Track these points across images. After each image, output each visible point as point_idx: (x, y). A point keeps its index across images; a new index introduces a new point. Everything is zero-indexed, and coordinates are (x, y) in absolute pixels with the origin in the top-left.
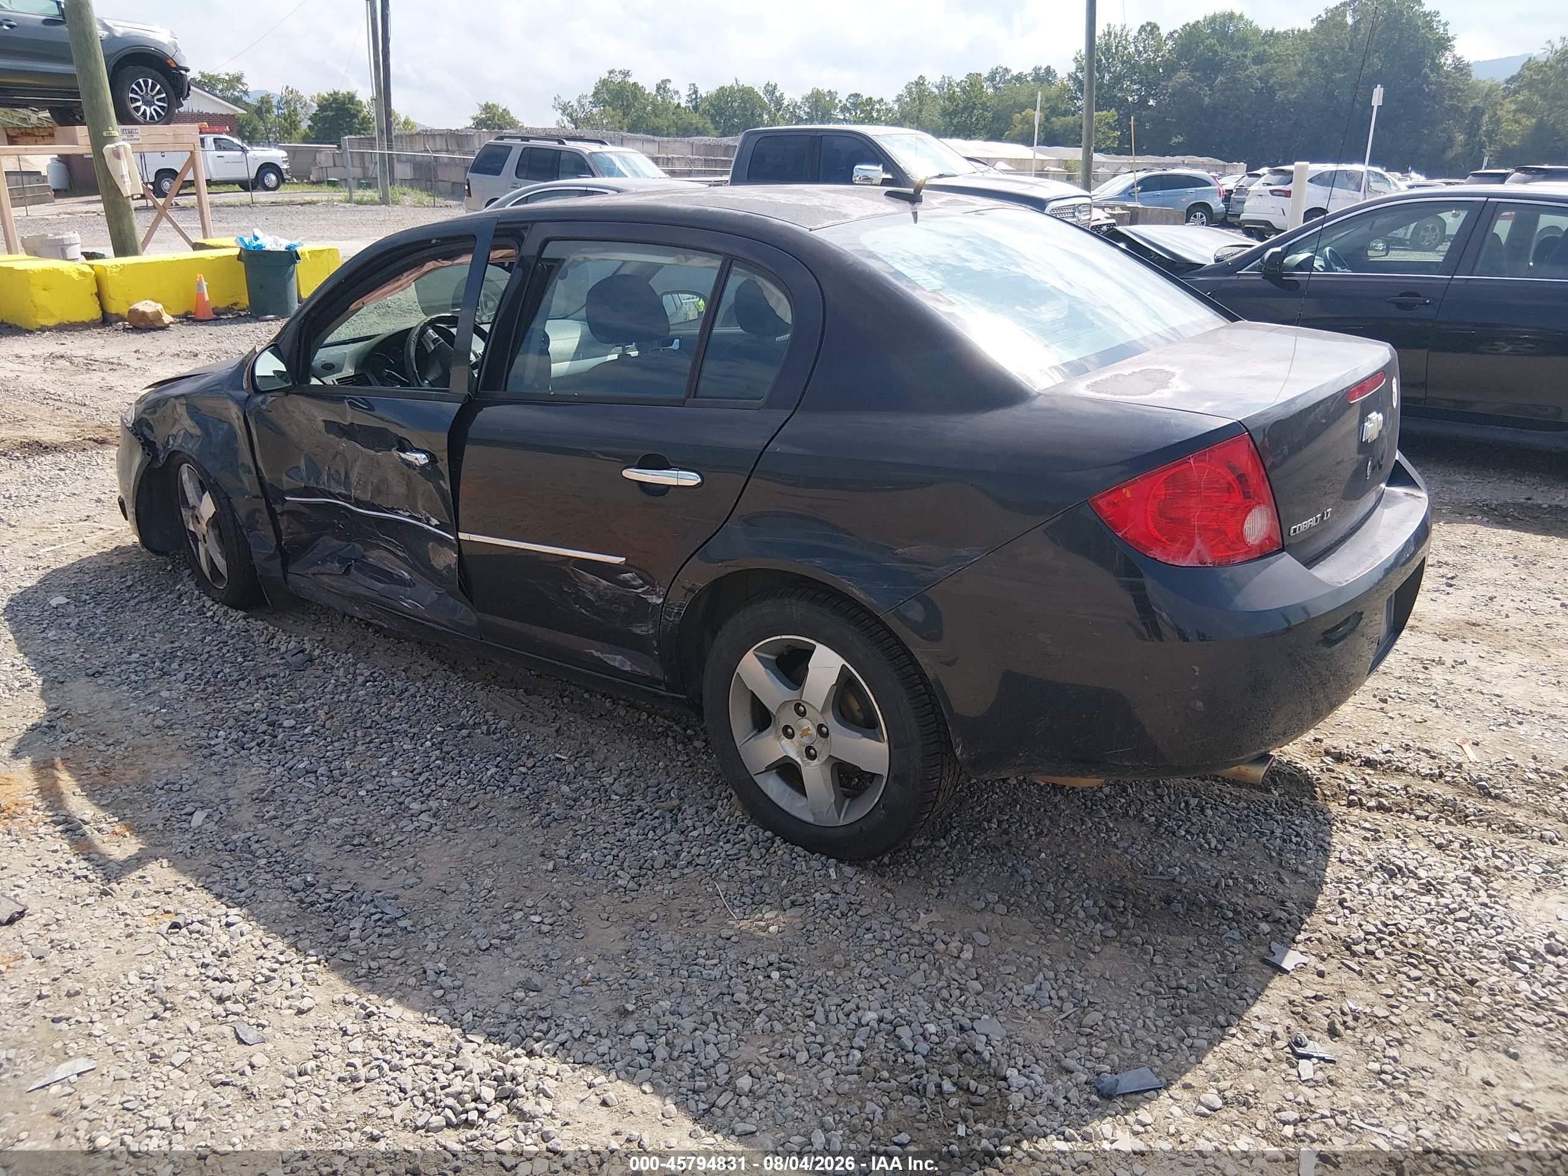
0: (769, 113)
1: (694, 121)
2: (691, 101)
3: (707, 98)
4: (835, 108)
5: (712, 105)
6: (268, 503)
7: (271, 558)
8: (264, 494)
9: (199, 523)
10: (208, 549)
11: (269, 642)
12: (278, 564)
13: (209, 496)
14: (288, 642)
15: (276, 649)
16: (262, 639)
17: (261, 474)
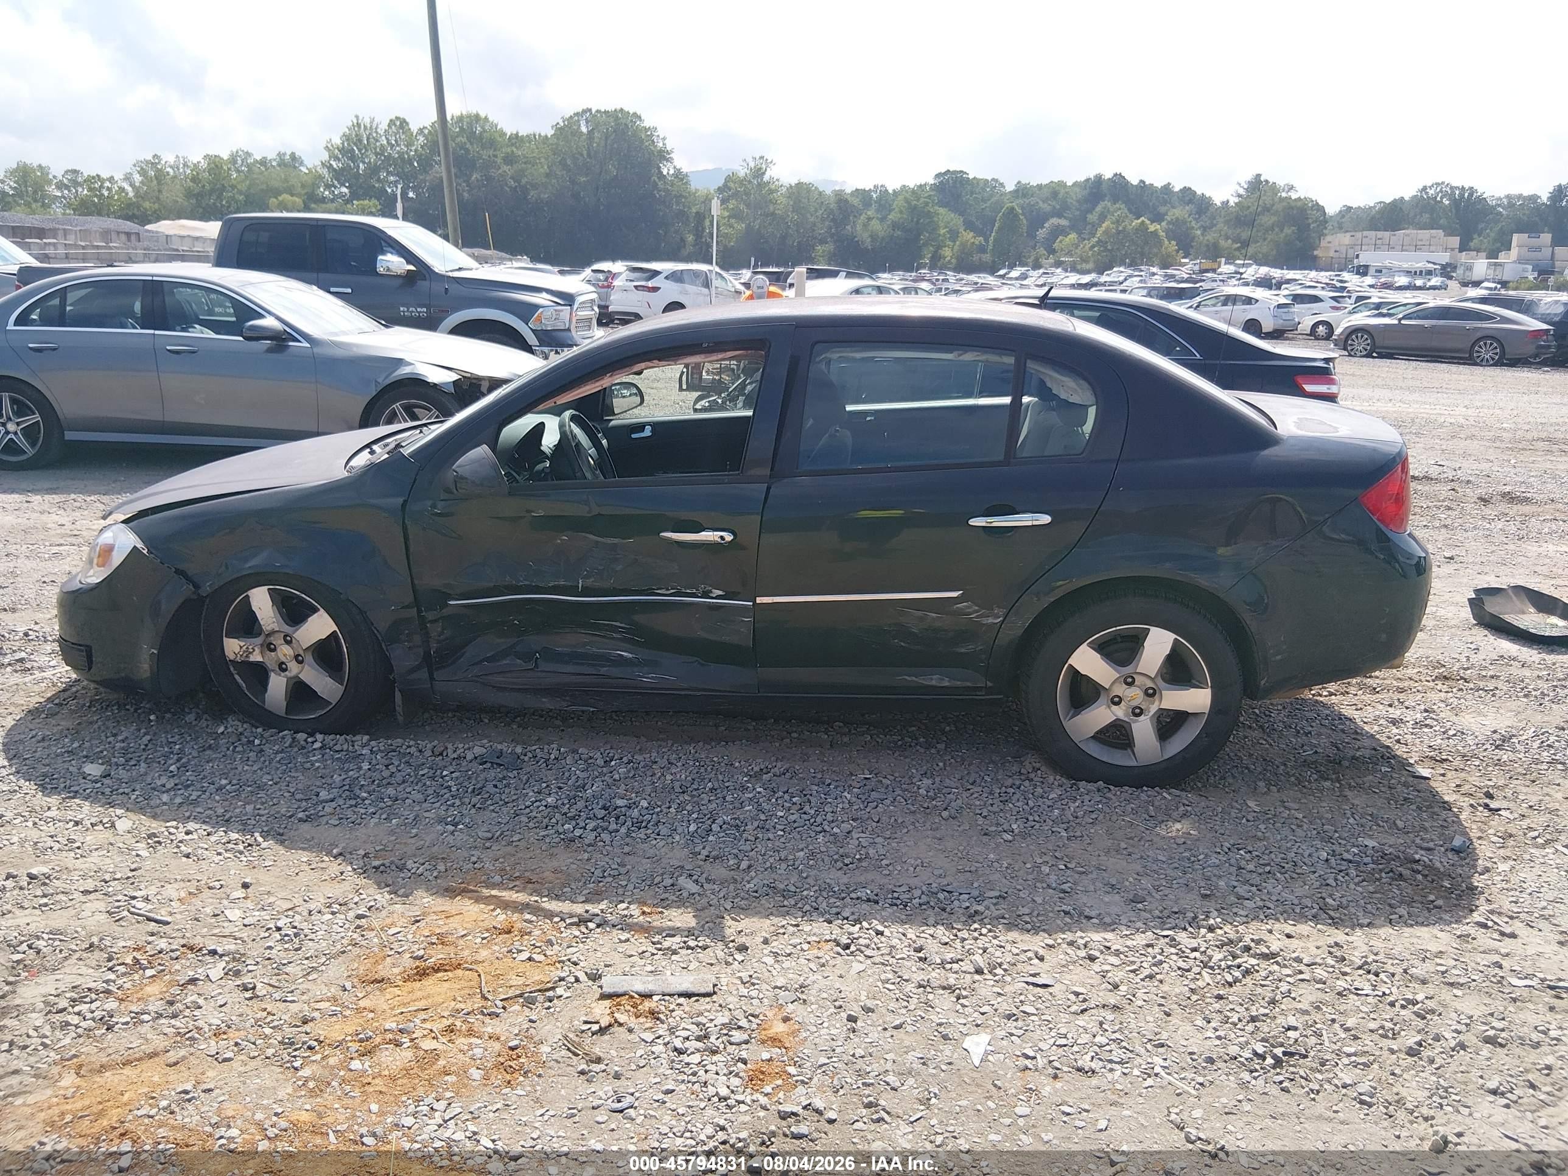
4: (50, 184)
6: (419, 611)
7: (417, 668)
8: (417, 603)
9: (274, 650)
10: (297, 677)
11: (441, 754)
12: (423, 674)
13: (326, 615)
14: (469, 749)
15: (459, 758)
16: (428, 753)
17: (416, 582)
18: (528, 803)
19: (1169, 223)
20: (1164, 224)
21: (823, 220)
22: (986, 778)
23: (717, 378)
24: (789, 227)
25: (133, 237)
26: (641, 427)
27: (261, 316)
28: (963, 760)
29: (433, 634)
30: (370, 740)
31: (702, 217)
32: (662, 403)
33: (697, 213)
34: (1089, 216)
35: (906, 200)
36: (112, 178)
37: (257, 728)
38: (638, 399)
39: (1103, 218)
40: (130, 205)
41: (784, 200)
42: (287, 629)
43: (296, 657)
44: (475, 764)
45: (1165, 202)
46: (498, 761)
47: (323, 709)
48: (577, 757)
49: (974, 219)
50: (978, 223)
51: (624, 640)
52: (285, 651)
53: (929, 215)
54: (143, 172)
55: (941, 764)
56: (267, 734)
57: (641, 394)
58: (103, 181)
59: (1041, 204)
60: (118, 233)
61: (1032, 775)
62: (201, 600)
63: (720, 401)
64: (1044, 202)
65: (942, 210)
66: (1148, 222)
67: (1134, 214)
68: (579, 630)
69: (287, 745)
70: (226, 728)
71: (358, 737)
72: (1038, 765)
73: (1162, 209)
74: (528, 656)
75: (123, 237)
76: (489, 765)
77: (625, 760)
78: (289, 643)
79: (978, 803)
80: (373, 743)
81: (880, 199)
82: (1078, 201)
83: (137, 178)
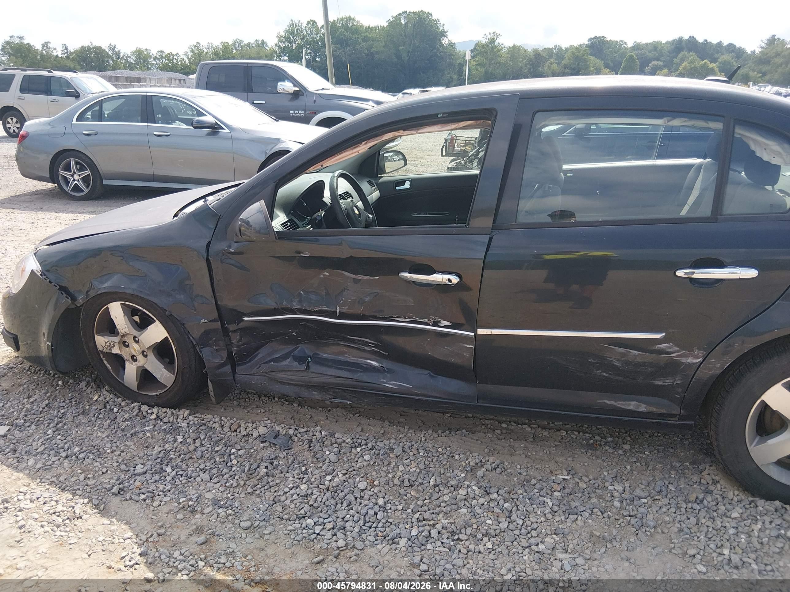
0: (113, 60)
1: (68, 65)
2: (65, 54)
3: (74, 52)
4: (151, 58)
5: (78, 56)
6: (223, 324)
7: (223, 365)
8: (221, 318)
9: (128, 346)
10: (143, 366)
11: (236, 431)
12: (228, 368)
13: (160, 325)
14: (256, 428)
15: (248, 435)
16: (226, 429)
17: (219, 303)
18: (287, 490)
19: (720, 63)
20: (717, 63)
21: (526, 65)
22: (670, 487)
23: (463, 149)
24: (508, 69)
25: (182, 82)
26: (402, 182)
27: (204, 115)
28: (647, 465)
29: (234, 341)
30: (190, 415)
31: (462, 65)
32: (432, 164)
33: (460, 63)
34: (675, 60)
35: (573, 53)
36: (178, 54)
37: (119, 397)
38: (403, 162)
39: (682, 60)
40: (187, 67)
41: (506, 55)
42: (135, 333)
43: (143, 352)
44: (257, 442)
45: (718, 52)
46: (274, 441)
47: (162, 389)
48: (333, 440)
49: (609, 62)
50: (612, 65)
51: (373, 352)
52: (135, 348)
53: (585, 61)
54: (192, 51)
55: (628, 467)
56: (123, 404)
57: (405, 159)
58: (173, 55)
59: (647, 53)
60: (175, 79)
61: (712, 488)
62: (78, 309)
63: (463, 162)
64: (649, 52)
65: (592, 58)
66: (709, 63)
67: (700, 58)
68: (339, 342)
69: (134, 414)
70: (99, 397)
71: (181, 412)
72: (717, 478)
73: (716, 56)
74: (301, 359)
75: (178, 82)
76: (267, 444)
77: (370, 446)
78: (137, 342)
79: (667, 519)
80: (191, 418)
81: (558, 52)
82: (669, 52)
83: (190, 54)
